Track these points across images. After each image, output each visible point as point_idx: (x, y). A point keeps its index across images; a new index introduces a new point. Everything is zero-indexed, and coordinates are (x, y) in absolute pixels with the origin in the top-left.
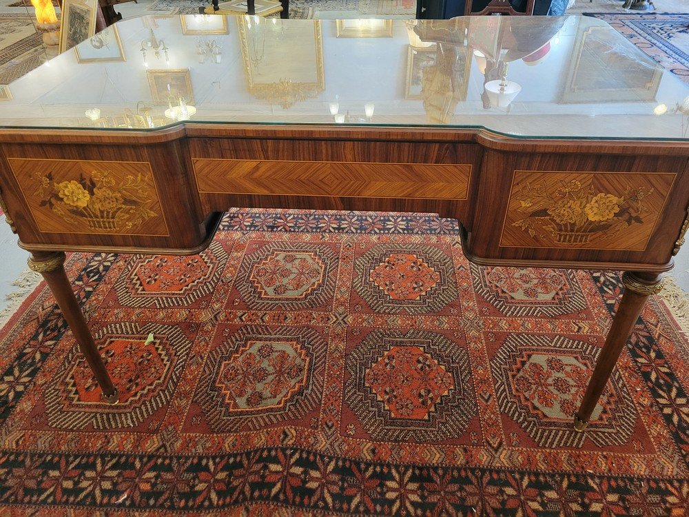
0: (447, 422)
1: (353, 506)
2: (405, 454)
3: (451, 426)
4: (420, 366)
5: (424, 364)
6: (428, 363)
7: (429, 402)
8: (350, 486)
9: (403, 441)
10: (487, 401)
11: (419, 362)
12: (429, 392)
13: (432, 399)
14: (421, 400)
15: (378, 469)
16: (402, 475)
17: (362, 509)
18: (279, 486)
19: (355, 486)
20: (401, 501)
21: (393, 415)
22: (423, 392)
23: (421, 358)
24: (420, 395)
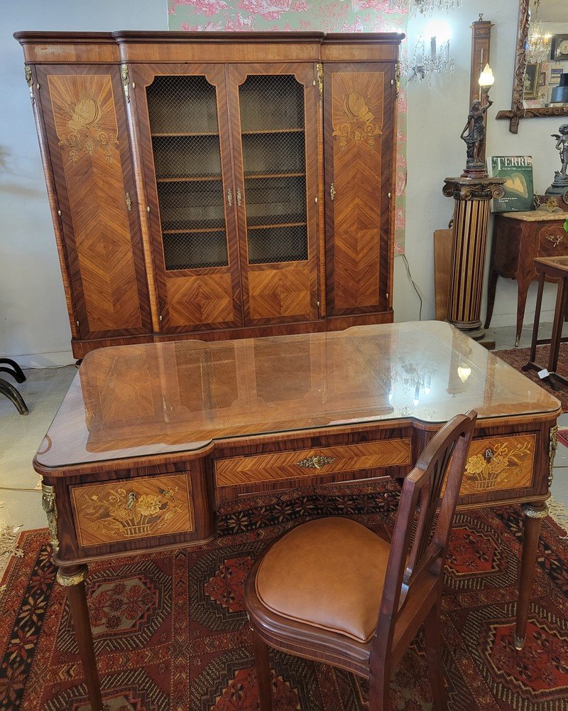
0: (211, 561)
1: (264, 509)
2: (239, 539)
3: (208, 559)
4: (232, 595)
5: (228, 598)
6: (225, 600)
7: (224, 570)
8: (268, 515)
9: (241, 545)
10: (181, 581)
11: (233, 598)
12: (224, 578)
13: (222, 573)
14: (230, 570)
15: (254, 527)
16: (240, 528)
17: (259, 509)
19: (265, 516)
20: (239, 518)
21: (249, 558)
22: (229, 576)
23: (231, 601)
24: (231, 573)
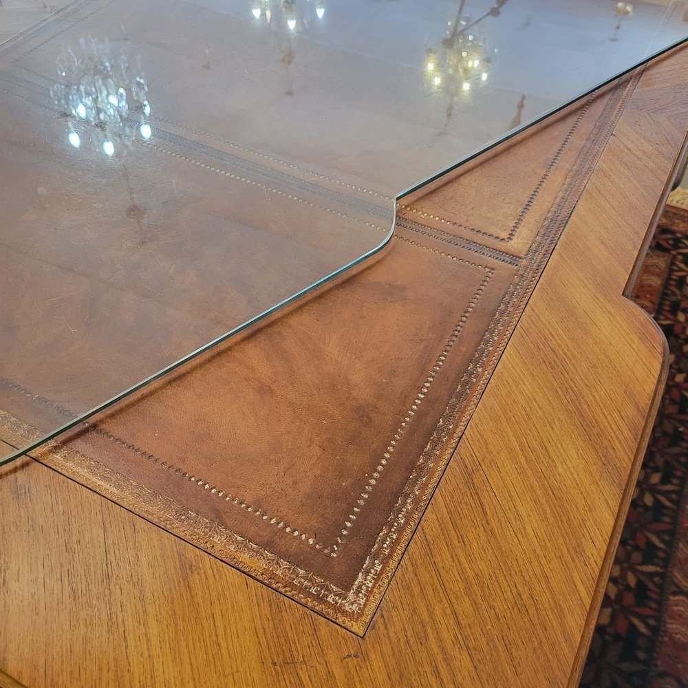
1: (661, 545)
17: (666, 538)
18: (636, 621)
20: (659, 494)
